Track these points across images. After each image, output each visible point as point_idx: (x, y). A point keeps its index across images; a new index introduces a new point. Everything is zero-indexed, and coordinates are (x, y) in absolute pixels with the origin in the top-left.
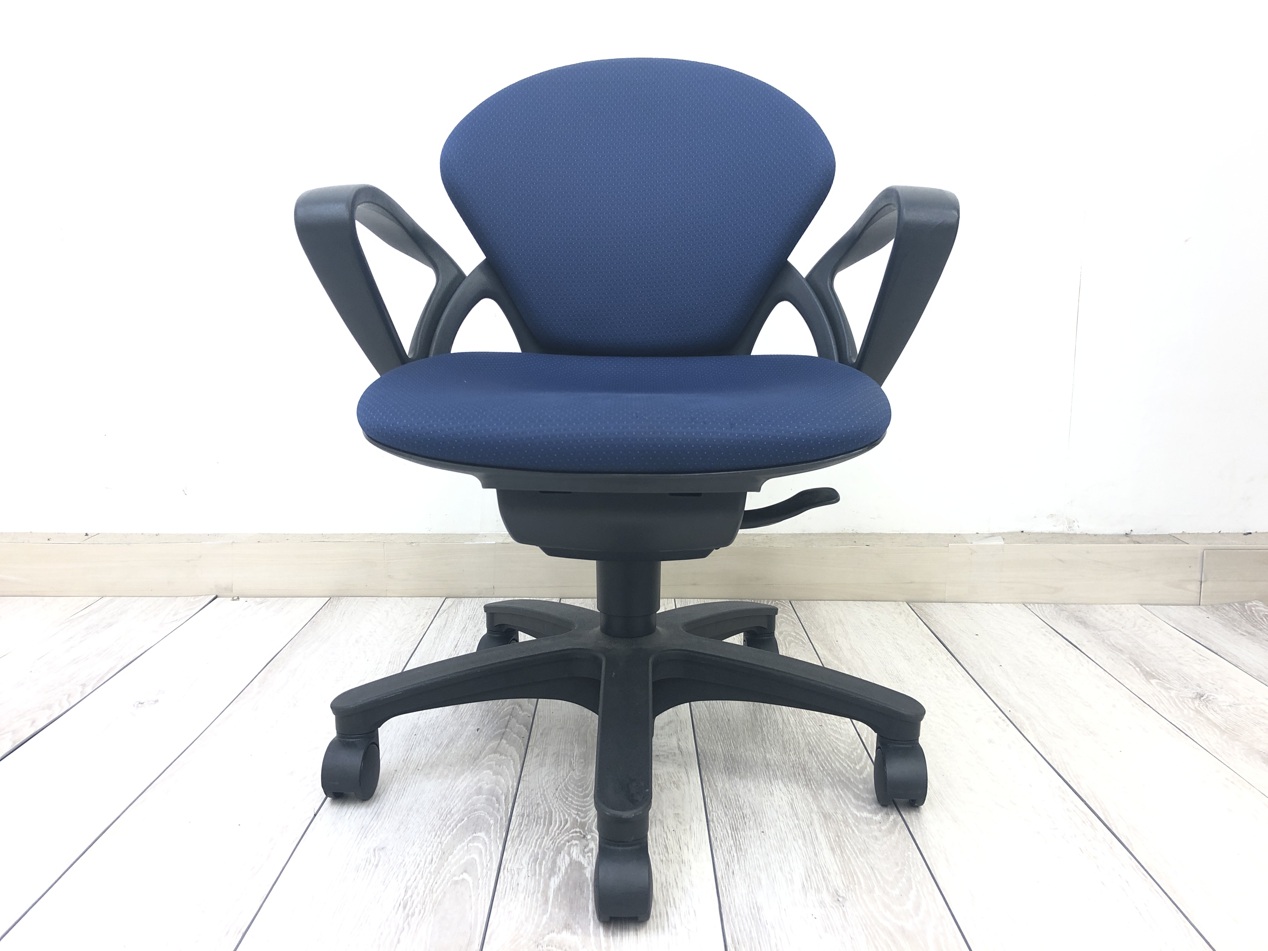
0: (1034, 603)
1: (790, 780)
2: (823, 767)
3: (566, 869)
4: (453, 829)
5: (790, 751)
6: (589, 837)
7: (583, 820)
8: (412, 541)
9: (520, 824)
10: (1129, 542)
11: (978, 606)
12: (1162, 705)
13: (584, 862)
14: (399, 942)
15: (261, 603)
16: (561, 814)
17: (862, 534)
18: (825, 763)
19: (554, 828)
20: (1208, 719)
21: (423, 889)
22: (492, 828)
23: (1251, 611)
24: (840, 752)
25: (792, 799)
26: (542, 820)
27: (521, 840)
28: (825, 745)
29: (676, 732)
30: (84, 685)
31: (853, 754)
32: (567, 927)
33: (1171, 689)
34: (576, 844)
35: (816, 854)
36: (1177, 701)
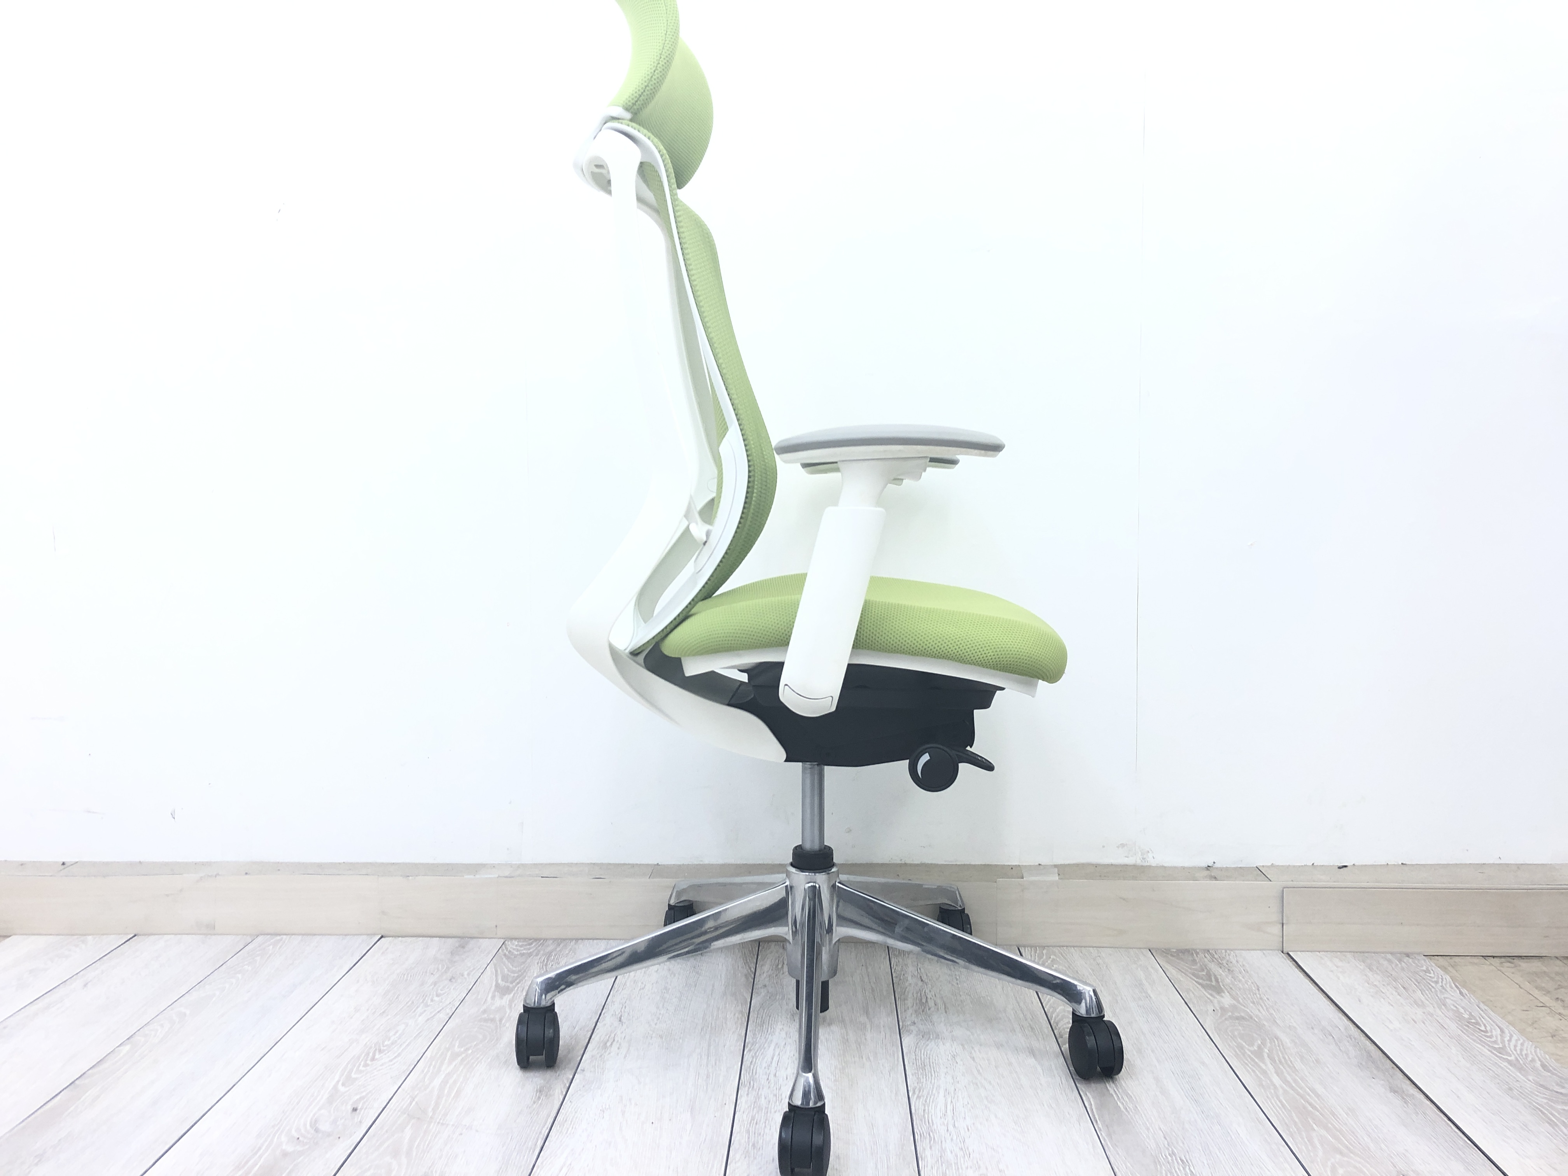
10: (1205, 878)
17: (911, 865)
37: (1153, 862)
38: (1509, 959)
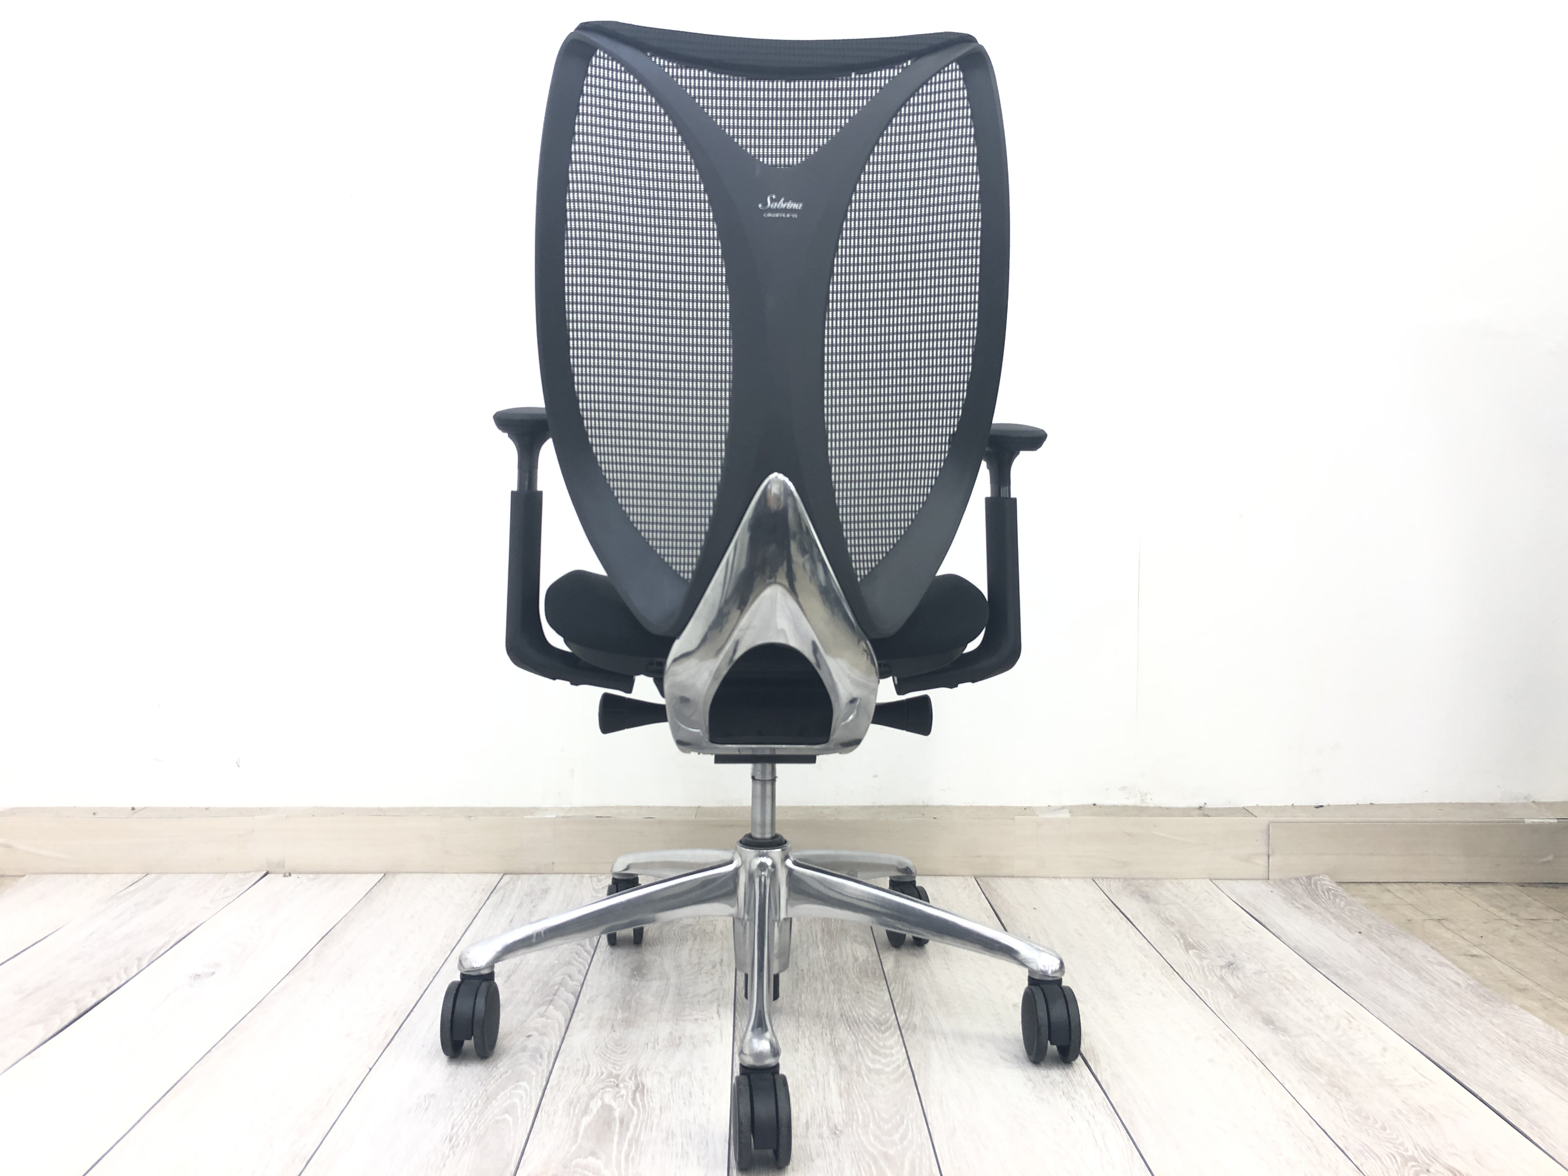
0: (1103, 879)
1: (817, 1039)
2: (850, 1027)
3: (598, 1111)
4: (497, 1080)
5: (823, 1014)
6: (621, 1085)
7: (618, 1072)
8: (470, 813)
9: (560, 1076)
10: (1199, 816)
11: (1046, 881)
12: (1190, 973)
13: (614, 1104)
14: (444, 1166)
15: (314, 879)
16: (599, 1069)
17: (932, 806)
18: (853, 1026)
19: (591, 1079)
20: (1228, 985)
21: (468, 1126)
22: (534, 1078)
23: (1316, 885)
24: (870, 1015)
25: (814, 1055)
26: (580, 1073)
27: (559, 1088)
28: (857, 1009)
29: (718, 999)
30: (140, 959)
31: (881, 1016)
32: (593, 1154)
33: (1205, 958)
34: (609, 1092)
35: (825, 1099)
36: (1206, 969)
37: (1151, 805)
38: (1468, 885)
